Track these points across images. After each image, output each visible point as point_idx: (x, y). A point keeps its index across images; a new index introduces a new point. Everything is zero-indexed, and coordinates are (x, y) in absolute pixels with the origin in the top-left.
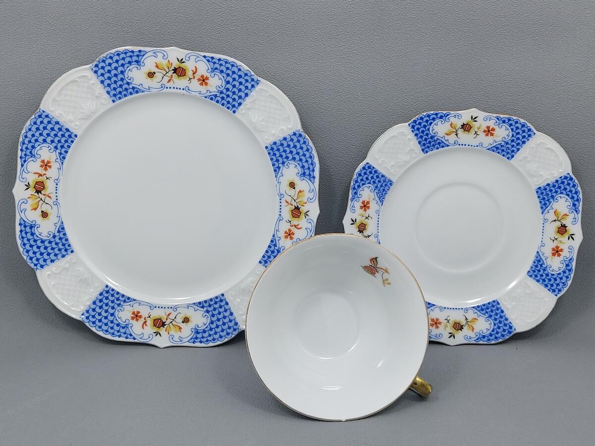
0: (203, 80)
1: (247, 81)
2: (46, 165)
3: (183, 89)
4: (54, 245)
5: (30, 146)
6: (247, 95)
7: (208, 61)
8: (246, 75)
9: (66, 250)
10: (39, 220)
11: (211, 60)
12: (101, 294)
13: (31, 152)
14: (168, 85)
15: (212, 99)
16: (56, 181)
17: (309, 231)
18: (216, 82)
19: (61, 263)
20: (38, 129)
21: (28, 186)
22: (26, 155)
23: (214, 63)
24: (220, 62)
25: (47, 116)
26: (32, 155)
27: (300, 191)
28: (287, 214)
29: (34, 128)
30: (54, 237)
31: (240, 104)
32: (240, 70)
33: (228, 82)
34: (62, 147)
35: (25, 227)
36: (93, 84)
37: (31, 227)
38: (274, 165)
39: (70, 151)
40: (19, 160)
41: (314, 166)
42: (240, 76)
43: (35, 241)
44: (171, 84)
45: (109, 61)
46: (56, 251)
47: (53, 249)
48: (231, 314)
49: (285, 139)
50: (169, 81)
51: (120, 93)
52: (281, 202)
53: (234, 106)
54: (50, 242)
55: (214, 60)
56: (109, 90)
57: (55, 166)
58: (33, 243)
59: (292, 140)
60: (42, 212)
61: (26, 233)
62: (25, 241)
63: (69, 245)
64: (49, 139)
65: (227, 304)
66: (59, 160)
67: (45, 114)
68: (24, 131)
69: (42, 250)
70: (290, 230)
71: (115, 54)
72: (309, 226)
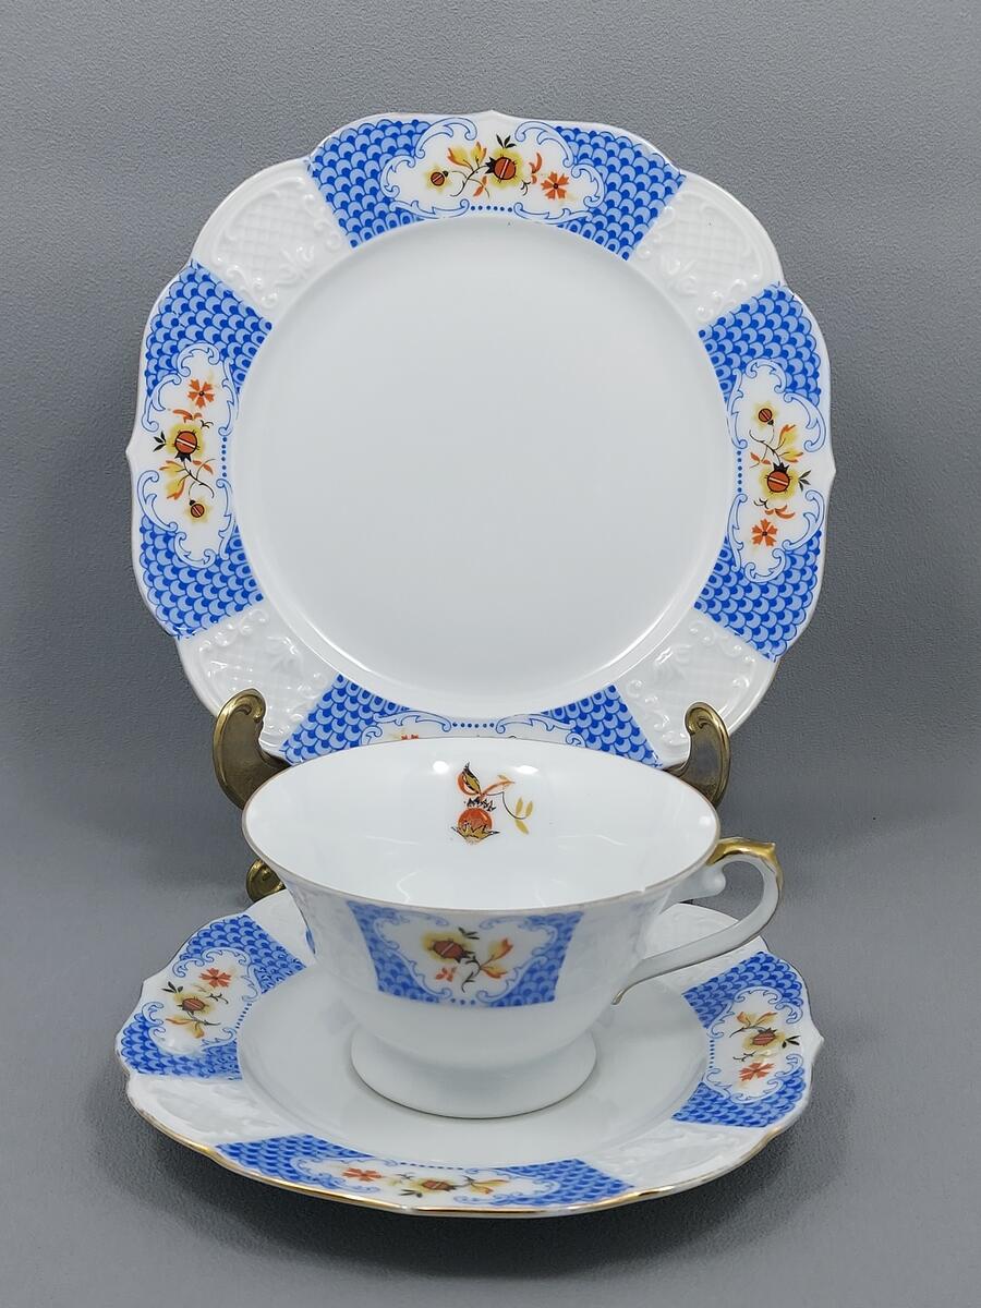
0: (556, 186)
1: (654, 179)
2: (201, 394)
3: (510, 210)
4: (217, 582)
5: (166, 348)
6: (654, 213)
7: (567, 139)
8: (653, 165)
9: (245, 594)
10: (185, 522)
11: (572, 136)
12: (327, 697)
13: (169, 362)
14: (475, 202)
15: (574, 229)
16: (223, 432)
17: (812, 519)
18: (584, 189)
19: (235, 624)
20: (185, 308)
21: (161, 440)
22: (157, 368)
23: (581, 143)
24: (595, 140)
25: (206, 278)
26: (172, 369)
27: (786, 429)
28: (755, 486)
29: (176, 307)
30: (218, 562)
31: (639, 236)
32: (638, 154)
33: (611, 187)
34: (238, 351)
35: (153, 536)
36: (309, 202)
37: (167, 538)
38: (720, 373)
39: (255, 361)
40: (142, 379)
41: (817, 364)
42: (639, 170)
43: (176, 571)
44: (482, 200)
45: (346, 147)
46: (223, 596)
47: (215, 590)
48: (636, 732)
49: (745, 308)
50: (479, 191)
51: (369, 223)
52: (740, 460)
53: (624, 242)
54: (209, 575)
55: (579, 137)
56: (345, 217)
57: (221, 395)
58: (170, 576)
59: (762, 309)
60: (192, 502)
61: (156, 551)
62: (153, 568)
63: (252, 583)
64: (209, 333)
65: (623, 708)
66: (230, 383)
67: (202, 272)
68: (155, 311)
69: (192, 593)
70: (765, 523)
71: (361, 132)
72: (812, 507)
